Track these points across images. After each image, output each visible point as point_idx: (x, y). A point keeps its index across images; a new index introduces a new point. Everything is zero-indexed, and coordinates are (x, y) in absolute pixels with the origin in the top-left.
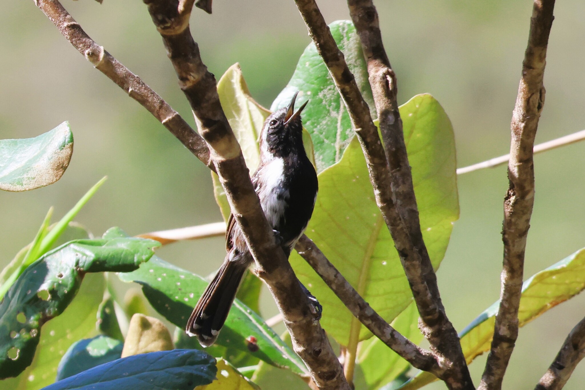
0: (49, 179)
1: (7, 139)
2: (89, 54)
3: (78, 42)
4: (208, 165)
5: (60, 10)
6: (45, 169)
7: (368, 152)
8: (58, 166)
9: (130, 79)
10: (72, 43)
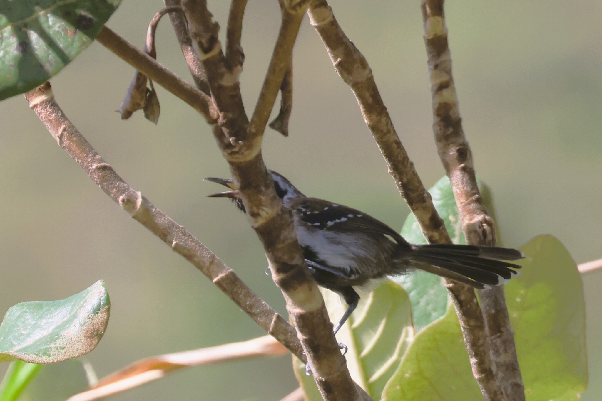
0: (82, 348)
1: (30, 301)
2: (123, 201)
3: (110, 186)
4: (270, 331)
5: (87, 149)
6: (76, 337)
7: (462, 312)
8: (92, 333)
9: (174, 230)
10: (102, 188)
